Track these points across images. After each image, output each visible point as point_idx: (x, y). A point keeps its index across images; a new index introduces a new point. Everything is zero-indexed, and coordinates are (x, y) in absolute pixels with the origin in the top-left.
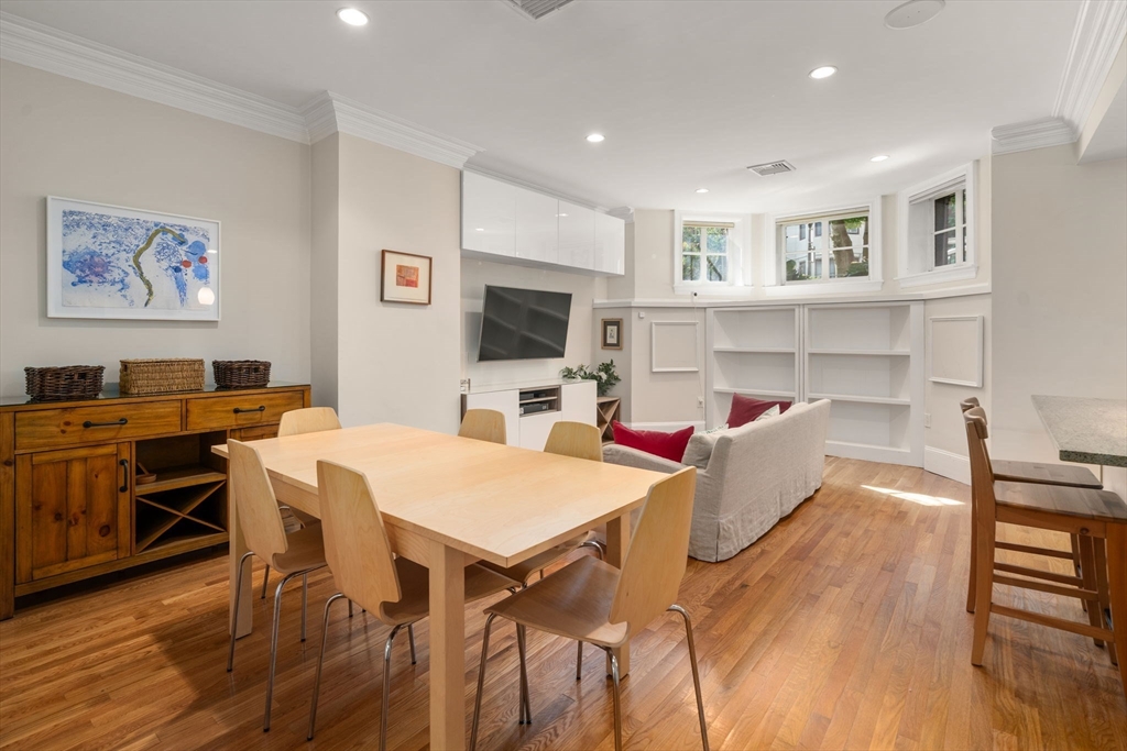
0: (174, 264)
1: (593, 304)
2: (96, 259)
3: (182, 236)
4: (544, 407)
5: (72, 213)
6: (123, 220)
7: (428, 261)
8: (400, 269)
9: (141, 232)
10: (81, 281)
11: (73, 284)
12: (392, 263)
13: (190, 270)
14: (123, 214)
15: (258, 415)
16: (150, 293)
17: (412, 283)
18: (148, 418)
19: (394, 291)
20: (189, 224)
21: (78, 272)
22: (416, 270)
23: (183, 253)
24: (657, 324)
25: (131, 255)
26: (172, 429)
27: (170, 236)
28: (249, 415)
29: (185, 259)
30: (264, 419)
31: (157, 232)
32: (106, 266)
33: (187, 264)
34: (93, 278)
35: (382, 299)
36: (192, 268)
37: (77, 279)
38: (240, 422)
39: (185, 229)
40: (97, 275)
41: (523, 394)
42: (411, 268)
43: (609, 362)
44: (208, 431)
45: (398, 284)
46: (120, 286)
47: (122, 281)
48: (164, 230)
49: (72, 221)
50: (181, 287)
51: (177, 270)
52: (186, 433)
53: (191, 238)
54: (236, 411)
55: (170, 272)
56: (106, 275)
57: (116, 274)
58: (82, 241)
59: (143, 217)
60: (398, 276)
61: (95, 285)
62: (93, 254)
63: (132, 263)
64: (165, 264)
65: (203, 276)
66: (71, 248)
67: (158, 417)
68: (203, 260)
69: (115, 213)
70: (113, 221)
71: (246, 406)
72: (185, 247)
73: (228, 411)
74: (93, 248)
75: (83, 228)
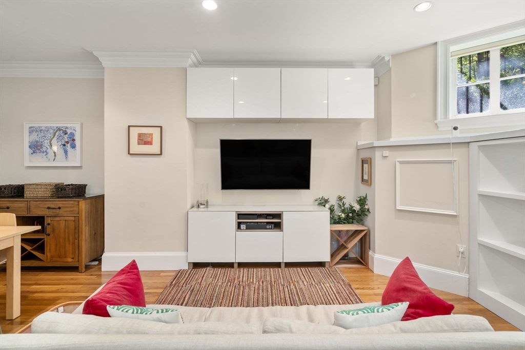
0: (63, 143)
1: (357, 146)
2: (38, 144)
3: (66, 131)
4: (268, 227)
5: (31, 127)
6: (46, 127)
7: (159, 129)
8: (140, 135)
9: (52, 131)
10: (34, 152)
11: (32, 154)
12: (135, 132)
13: (69, 145)
14: (46, 125)
15: (58, 211)
16: (55, 156)
17: (149, 143)
18: (16, 207)
19: (136, 148)
20: (68, 126)
21: (33, 149)
22: (151, 135)
23: (66, 138)
24: (401, 162)
25: (49, 141)
26: (24, 213)
27: (62, 131)
28: (54, 211)
29: (67, 140)
30: (60, 213)
31: (57, 130)
32: (41, 146)
33: (67, 142)
34: (37, 151)
35: (129, 153)
36: (70, 144)
37: (32, 152)
38: (50, 213)
39: (67, 128)
40: (39, 150)
41: (240, 216)
42: (147, 134)
43: (365, 196)
44: (37, 215)
45: (139, 144)
46: (45, 153)
47: (46, 151)
48: (59, 129)
49: (32, 130)
50: (66, 152)
51: (64, 145)
52: (30, 215)
53: (69, 131)
54: (49, 208)
55: (62, 146)
56: (41, 149)
57: (44, 149)
58: (34, 137)
59: (52, 125)
60: (138, 139)
61: (38, 153)
62: (37, 142)
63: (49, 144)
64: (60, 143)
65: (73, 147)
66: (31, 140)
67: (20, 207)
68: (74, 140)
69: (44, 125)
70: (43, 128)
71: (52, 206)
72: (67, 136)
73: (45, 208)
74: (37, 139)
75: (34, 132)
